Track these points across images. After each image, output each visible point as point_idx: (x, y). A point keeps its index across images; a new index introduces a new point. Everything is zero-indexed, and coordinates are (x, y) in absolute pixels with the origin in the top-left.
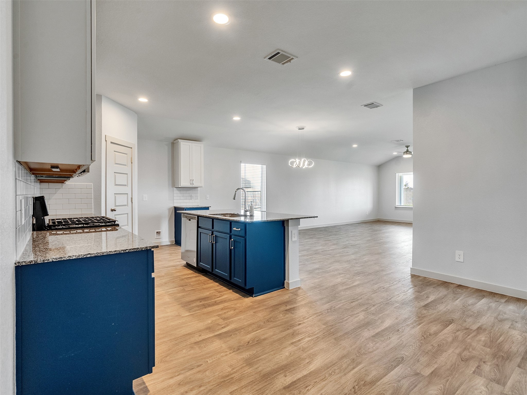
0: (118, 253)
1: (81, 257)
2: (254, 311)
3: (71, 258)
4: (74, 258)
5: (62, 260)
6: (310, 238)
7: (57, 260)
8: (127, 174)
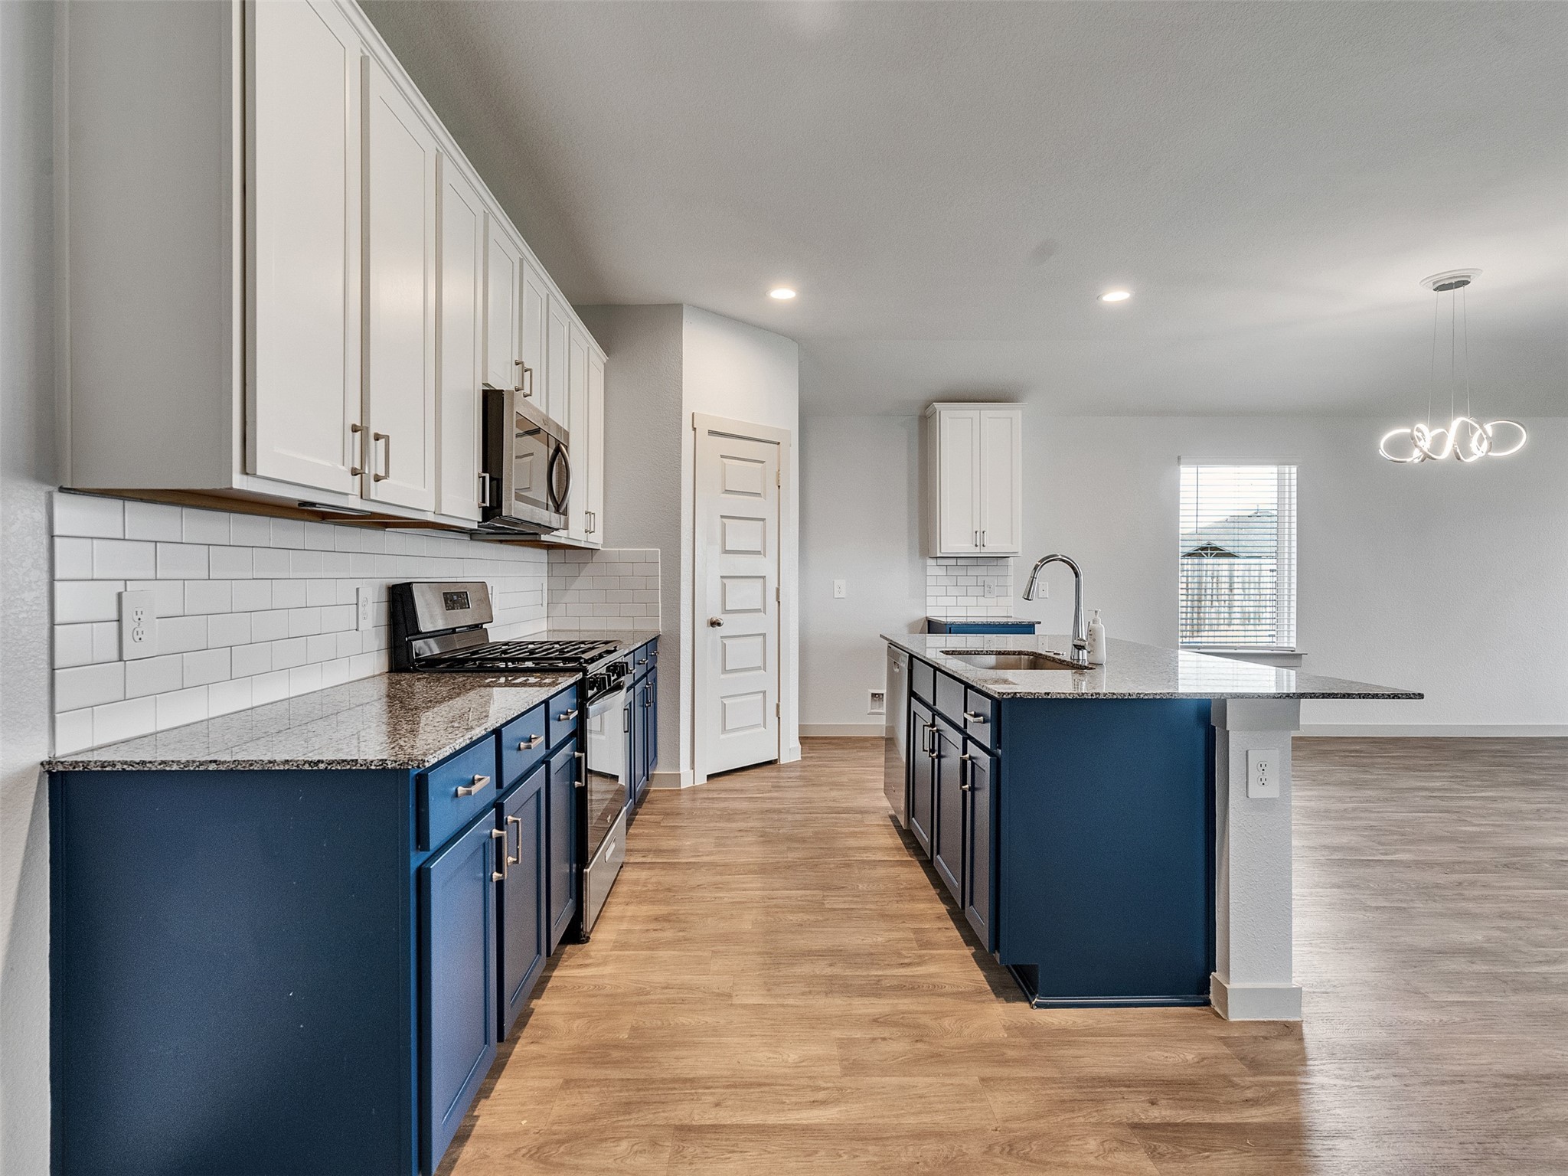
0: (294, 768)
1: (192, 769)
2: (988, 1072)
3: (168, 769)
4: (175, 767)
5: (146, 769)
6: (1524, 783)
7: (134, 769)
8: (763, 520)
